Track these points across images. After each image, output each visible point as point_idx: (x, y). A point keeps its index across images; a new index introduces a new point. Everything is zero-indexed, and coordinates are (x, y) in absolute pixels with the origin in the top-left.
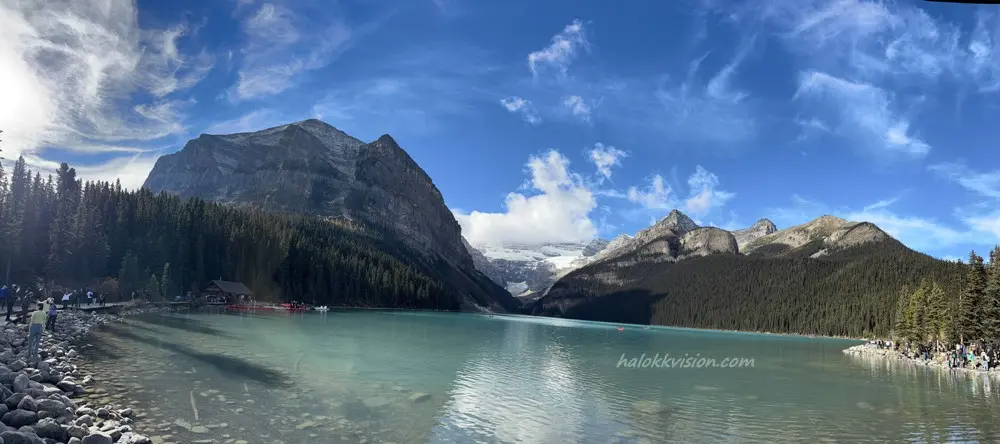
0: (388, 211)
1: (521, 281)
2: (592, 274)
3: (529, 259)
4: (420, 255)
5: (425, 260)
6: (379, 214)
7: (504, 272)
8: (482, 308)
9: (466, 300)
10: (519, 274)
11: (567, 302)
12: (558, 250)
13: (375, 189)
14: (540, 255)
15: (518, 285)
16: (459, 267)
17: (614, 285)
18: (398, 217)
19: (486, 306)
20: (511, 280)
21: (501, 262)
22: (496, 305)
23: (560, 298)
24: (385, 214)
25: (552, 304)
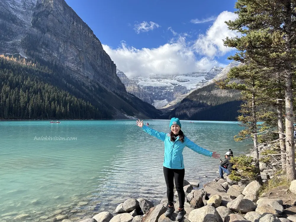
0: (58, 53)
1: (163, 99)
2: (210, 91)
3: (169, 84)
4: (84, 84)
5: (88, 88)
6: (51, 55)
7: (152, 94)
8: (130, 117)
9: (118, 113)
10: (161, 95)
11: (193, 110)
12: (188, 78)
13: (48, 35)
14: (175, 82)
15: (161, 102)
16: (114, 92)
17: (226, 97)
18: (67, 58)
19: (133, 115)
20: (156, 99)
21: (149, 88)
22: (140, 114)
23: (187, 108)
24: (56, 55)
25: (182, 112)
